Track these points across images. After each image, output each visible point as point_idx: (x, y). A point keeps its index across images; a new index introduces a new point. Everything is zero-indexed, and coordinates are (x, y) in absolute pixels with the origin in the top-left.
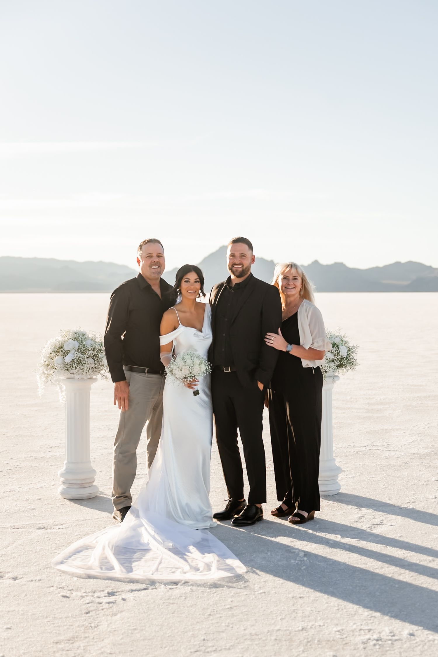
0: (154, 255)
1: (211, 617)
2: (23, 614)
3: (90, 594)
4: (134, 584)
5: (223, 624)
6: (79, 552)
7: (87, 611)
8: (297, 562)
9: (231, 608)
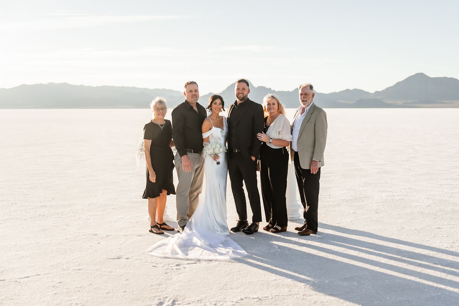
0: (193, 91)
1: (229, 275)
2: (134, 274)
3: (167, 265)
4: (190, 261)
5: (235, 278)
6: (160, 247)
7: (166, 273)
8: (274, 251)
9: (239, 271)
